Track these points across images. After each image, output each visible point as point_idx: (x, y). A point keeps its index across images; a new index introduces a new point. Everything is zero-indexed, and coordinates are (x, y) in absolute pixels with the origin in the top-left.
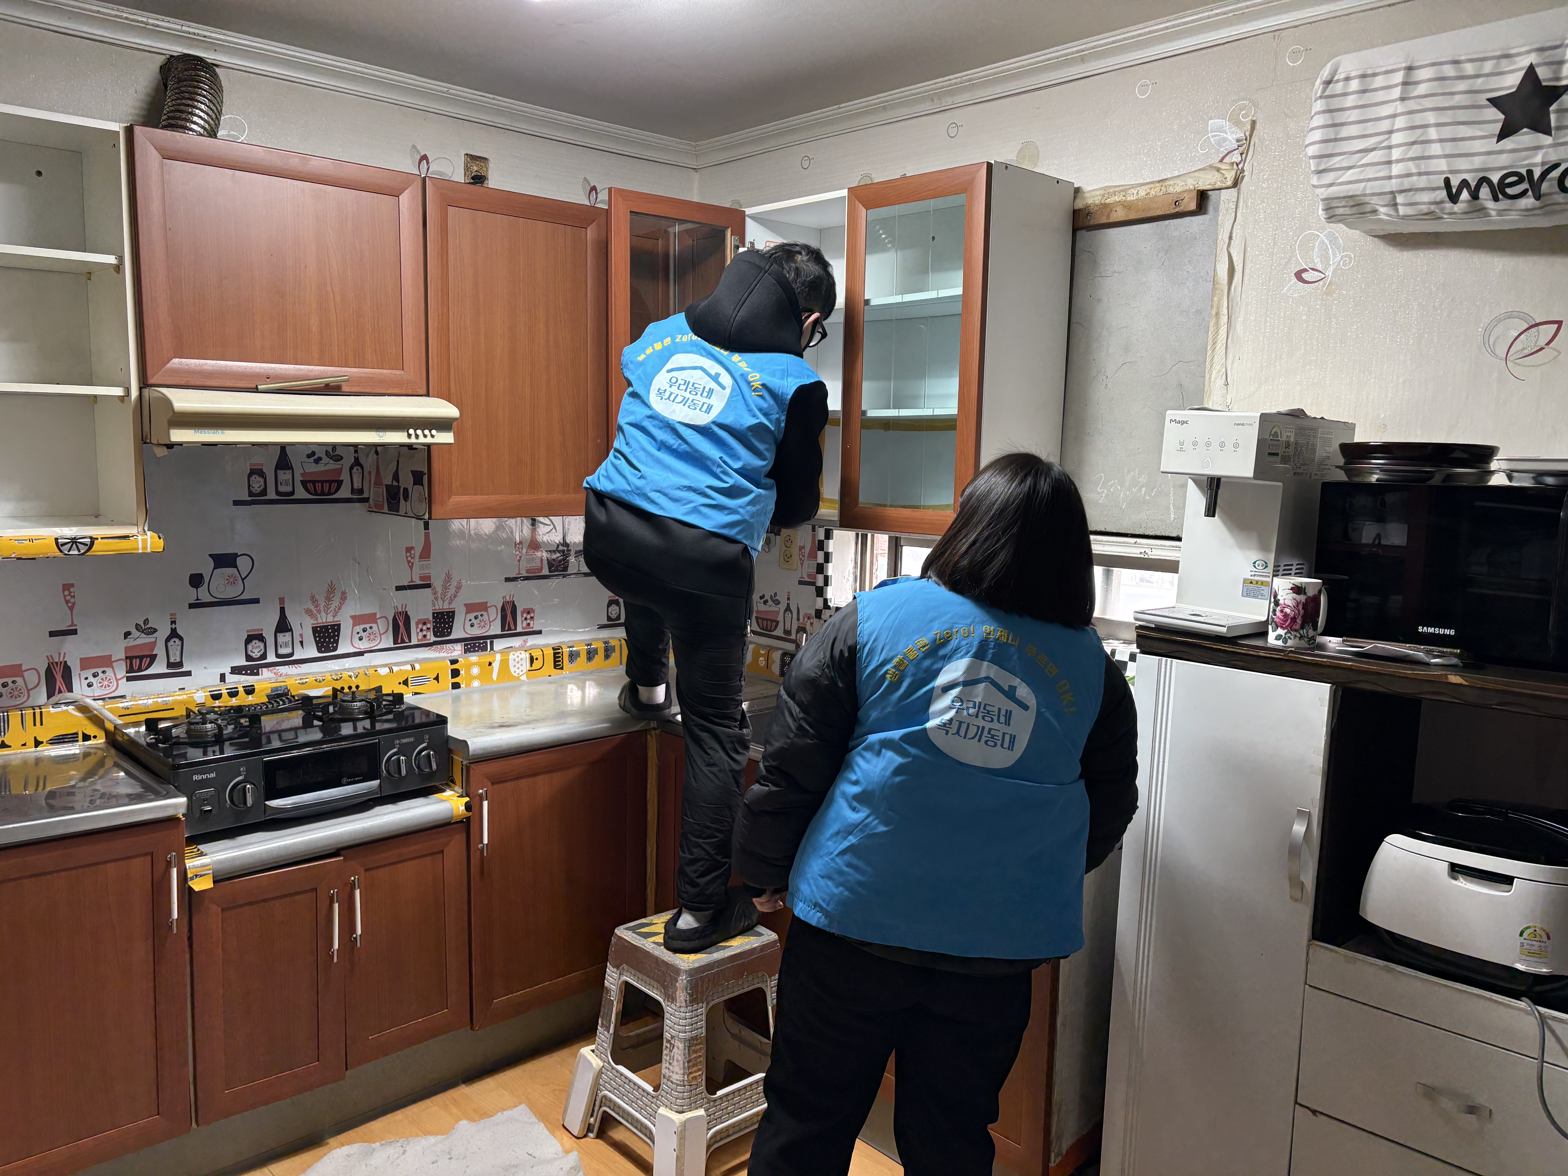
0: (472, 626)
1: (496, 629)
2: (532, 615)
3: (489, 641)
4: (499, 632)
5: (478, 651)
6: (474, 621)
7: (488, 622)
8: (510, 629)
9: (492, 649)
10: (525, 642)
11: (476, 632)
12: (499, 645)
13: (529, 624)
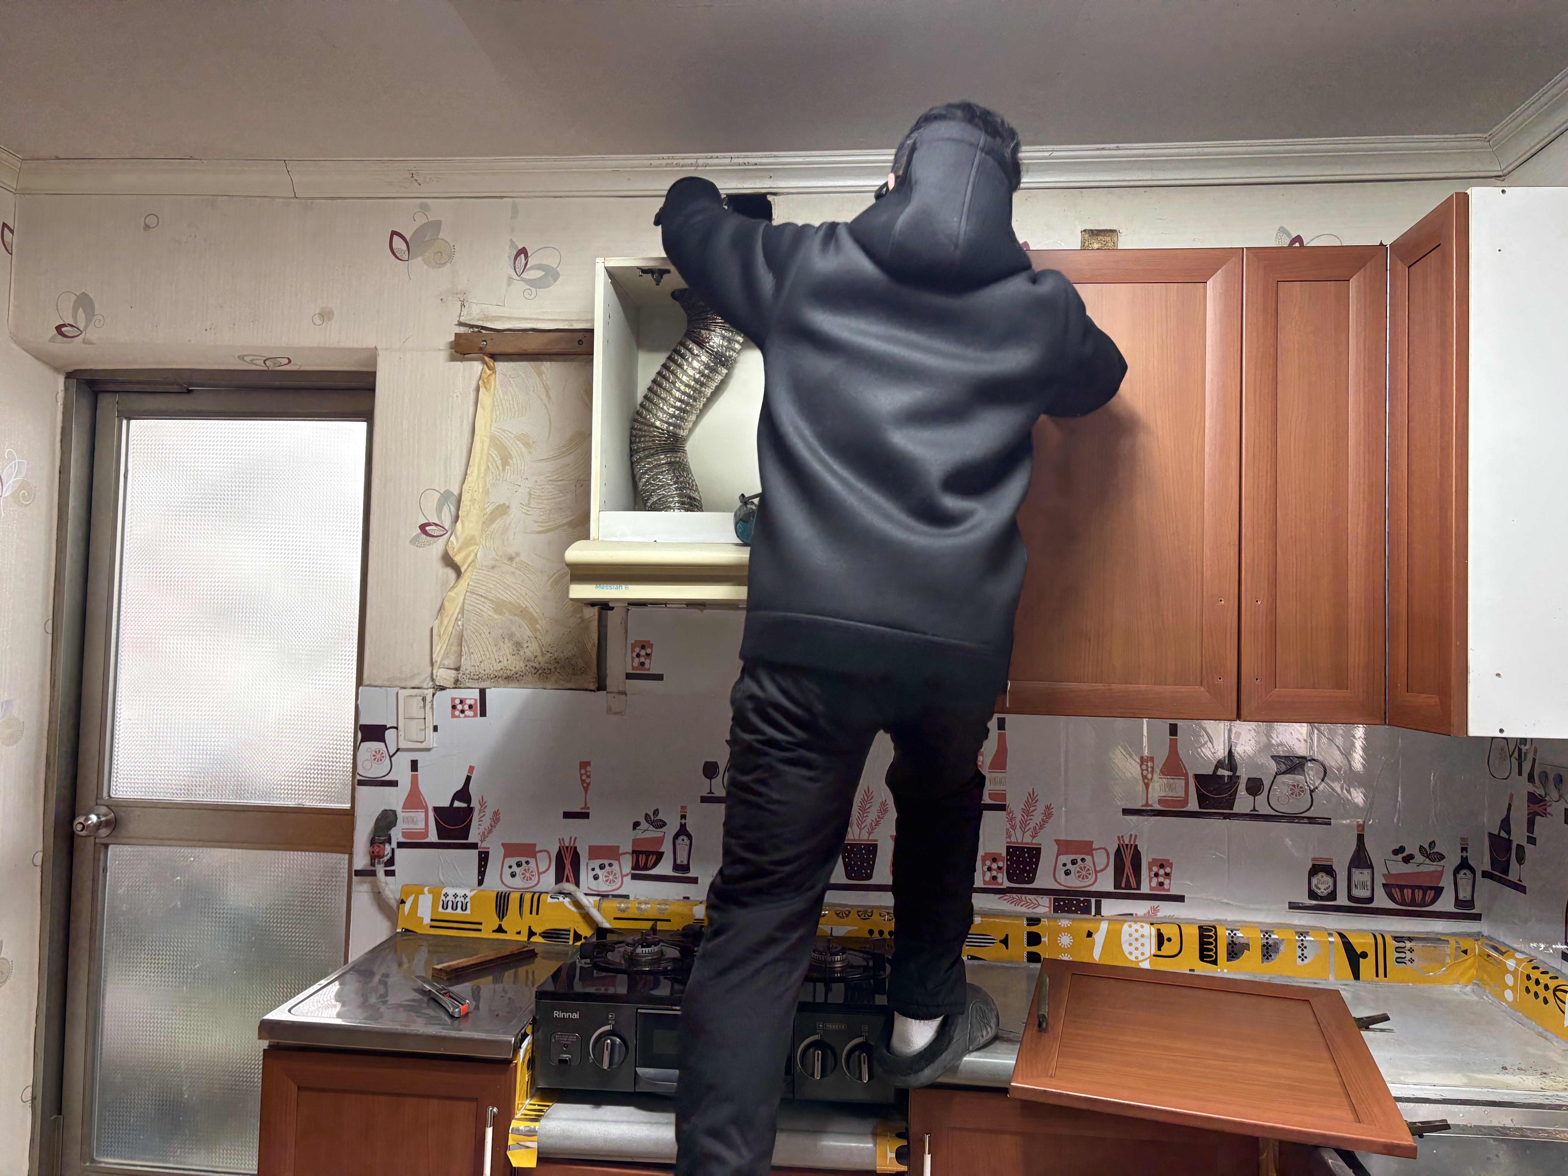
0: (1067, 873)
1: (1106, 883)
2: (1168, 870)
3: (1093, 900)
4: (1110, 888)
5: (1075, 912)
6: (1069, 866)
7: (1092, 871)
8: (1128, 887)
9: (1098, 912)
10: (1155, 910)
11: (1073, 882)
12: (1110, 908)
13: (1161, 884)
